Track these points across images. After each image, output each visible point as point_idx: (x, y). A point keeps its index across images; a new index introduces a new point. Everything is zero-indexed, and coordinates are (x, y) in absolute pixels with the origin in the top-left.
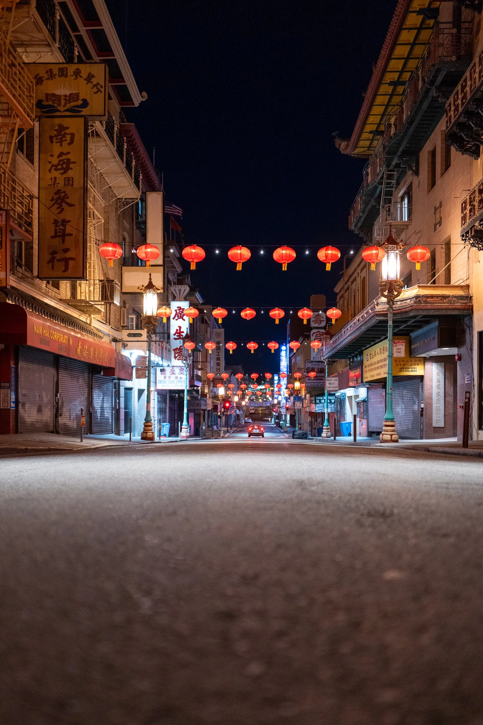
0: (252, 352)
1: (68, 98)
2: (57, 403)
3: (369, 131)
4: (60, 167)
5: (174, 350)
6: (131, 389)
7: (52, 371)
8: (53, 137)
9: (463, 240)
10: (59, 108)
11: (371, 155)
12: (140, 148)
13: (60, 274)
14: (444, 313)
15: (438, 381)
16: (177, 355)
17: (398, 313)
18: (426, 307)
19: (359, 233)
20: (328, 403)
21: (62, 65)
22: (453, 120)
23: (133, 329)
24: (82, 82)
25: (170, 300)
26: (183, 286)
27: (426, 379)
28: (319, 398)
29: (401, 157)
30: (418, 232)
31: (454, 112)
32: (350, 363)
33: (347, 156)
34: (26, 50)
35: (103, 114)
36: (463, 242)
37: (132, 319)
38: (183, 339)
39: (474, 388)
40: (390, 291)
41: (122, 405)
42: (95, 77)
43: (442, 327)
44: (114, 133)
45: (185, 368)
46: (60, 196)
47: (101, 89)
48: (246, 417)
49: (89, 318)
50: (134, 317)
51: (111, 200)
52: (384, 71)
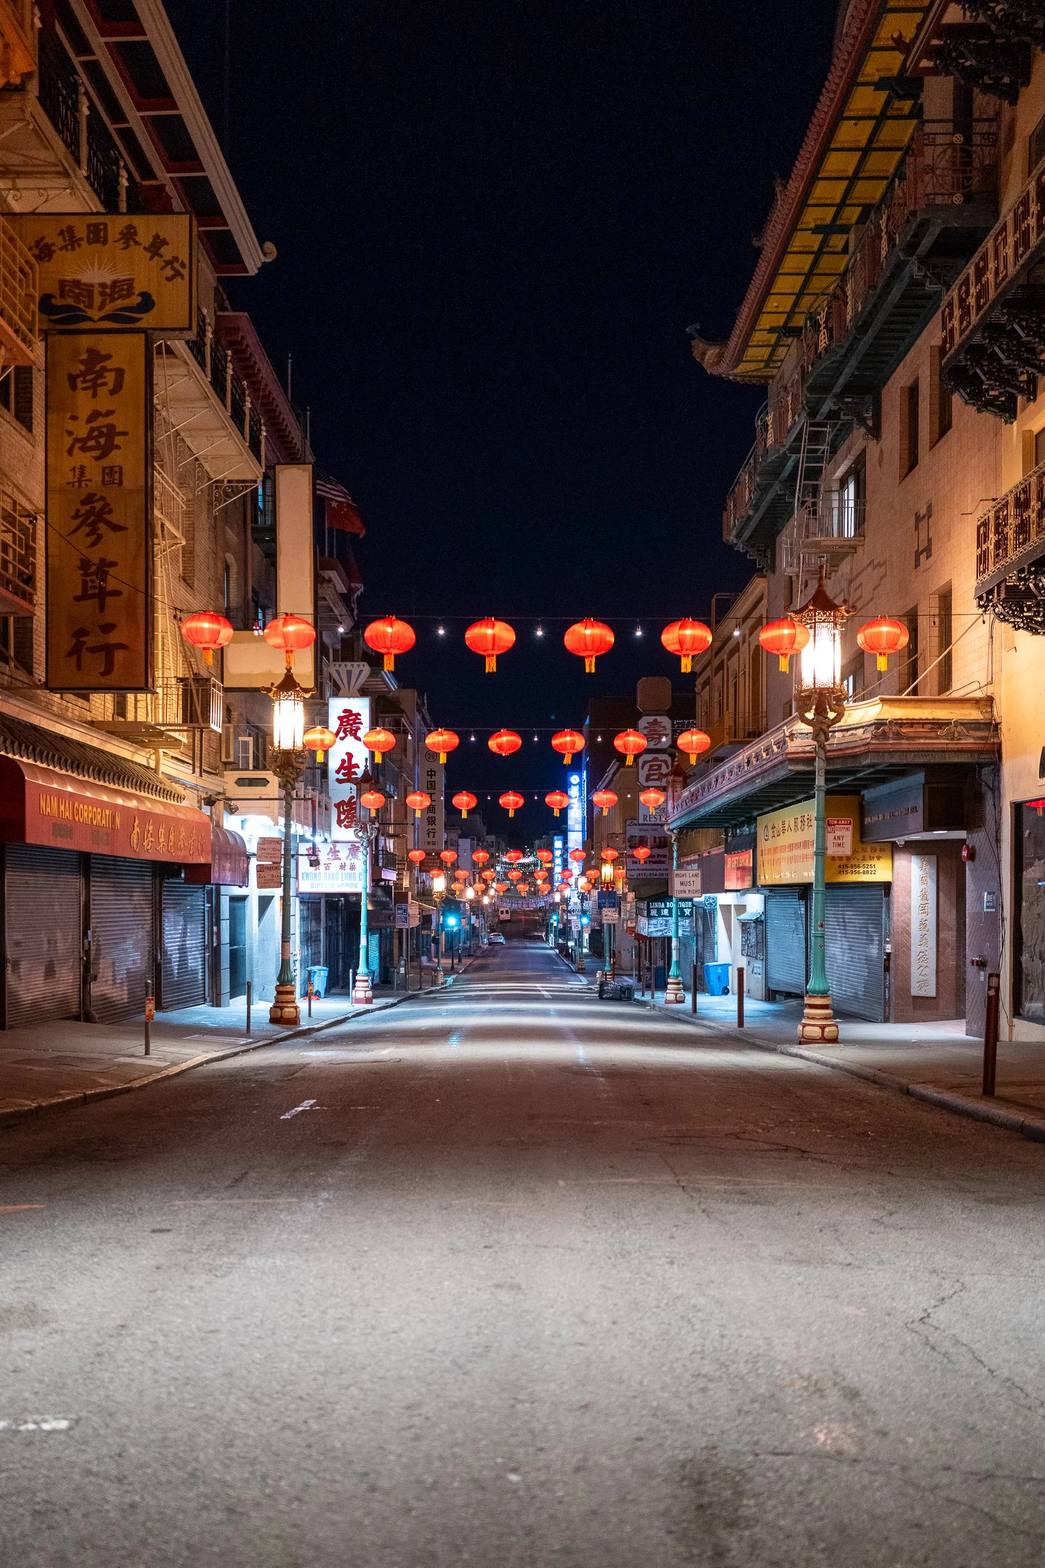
0: (511, 814)
1: (108, 291)
2: (87, 953)
3: (768, 327)
4: (92, 443)
5: (338, 806)
6: (243, 898)
7: (77, 882)
8: (78, 376)
9: (980, 606)
10: (90, 313)
11: (773, 377)
12: (259, 365)
13: (93, 679)
14: (938, 759)
15: (924, 896)
16: (343, 817)
17: (838, 758)
18: (898, 747)
19: (747, 552)
20: (678, 916)
21: (94, 217)
22: (957, 340)
23: (247, 769)
24: (139, 254)
25: (328, 694)
26: (355, 664)
27: (896, 890)
28: (657, 905)
29: (840, 396)
30: (879, 565)
31: (961, 323)
32: (726, 839)
33: (719, 378)
34: (14, 184)
35: (187, 326)
36: (981, 611)
37: (246, 743)
38: (357, 782)
39: (1003, 925)
40: (820, 711)
41: (225, 937)
42: (167, 244)
43: (935, 785)
44: (205, 345)
45: (362, 849)
46: (93, 508)
47: (182, 270)
48: (492, 931)
49: (153, 757)
50: (250, 740)
51: (199, 486)
52: (803, 203)
